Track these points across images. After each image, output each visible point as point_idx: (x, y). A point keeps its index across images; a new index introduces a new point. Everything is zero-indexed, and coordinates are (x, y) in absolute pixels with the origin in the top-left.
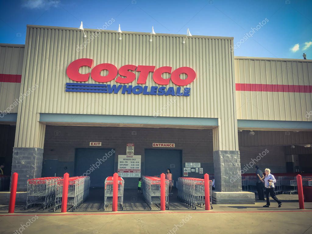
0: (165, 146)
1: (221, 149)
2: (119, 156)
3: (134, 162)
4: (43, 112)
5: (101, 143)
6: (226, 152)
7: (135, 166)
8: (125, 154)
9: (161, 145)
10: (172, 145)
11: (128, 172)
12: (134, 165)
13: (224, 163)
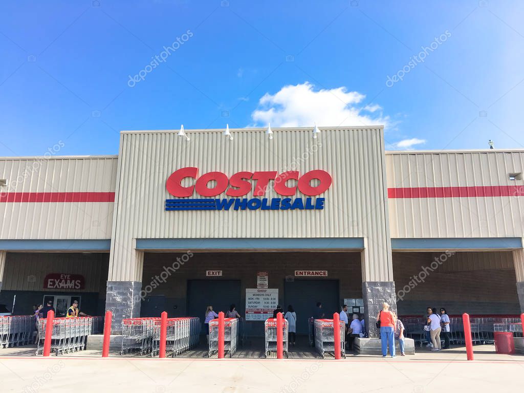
1: (368, 280)
2: (247, 290)
3: (268, 299)
4: (140, 237)
5: (221, 271)
6: (375, 284)
7: (270, 305)
8: (255, 286)
9: (306, 273)
10: (324, 274)
11: (260, 313)
12: (268, 303)
13: (373, 299)
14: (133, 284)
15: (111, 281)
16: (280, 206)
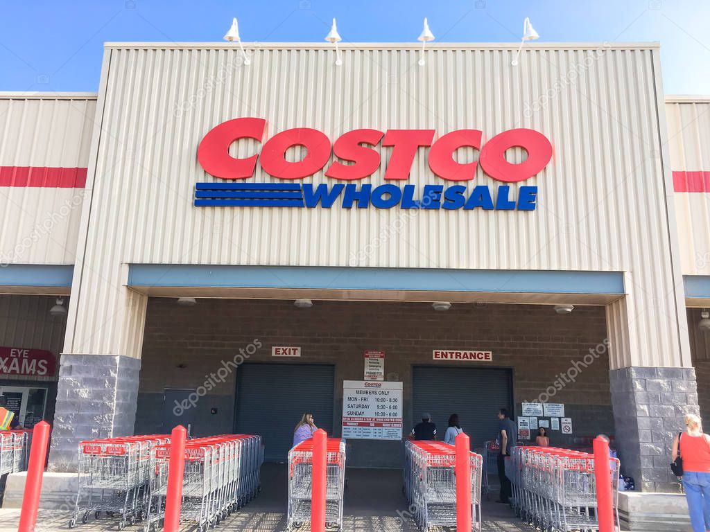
0: (466, 359)
1: (635, 363)
2: (347, 384)
3: (383, 400)
4: (137, 261)
5: (299, 348)
6: (652, 372)
7: (387, 411)
8: (360, 377)
9: (454, 355)
10: (486, 356)
11: (368, 425)
12: (383, 407)
13: (648, 405)
14: (118, 361)
15: (69, 353)
16: (442, 201)
